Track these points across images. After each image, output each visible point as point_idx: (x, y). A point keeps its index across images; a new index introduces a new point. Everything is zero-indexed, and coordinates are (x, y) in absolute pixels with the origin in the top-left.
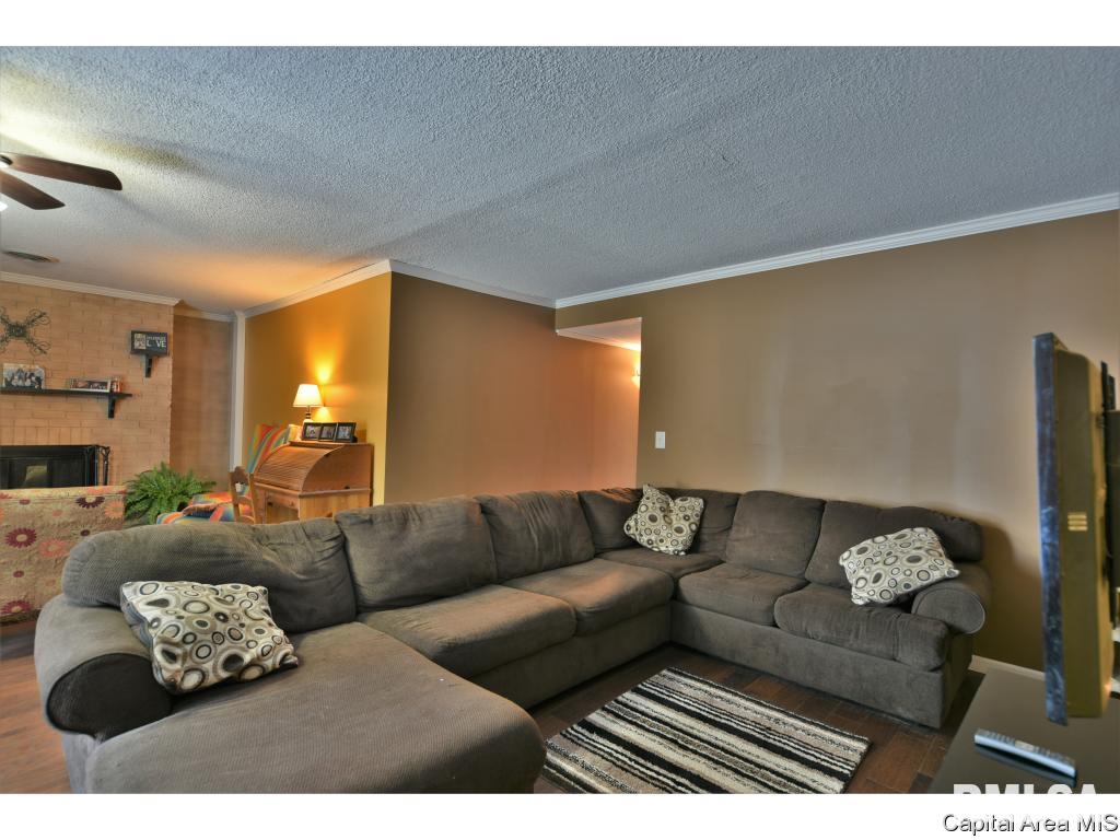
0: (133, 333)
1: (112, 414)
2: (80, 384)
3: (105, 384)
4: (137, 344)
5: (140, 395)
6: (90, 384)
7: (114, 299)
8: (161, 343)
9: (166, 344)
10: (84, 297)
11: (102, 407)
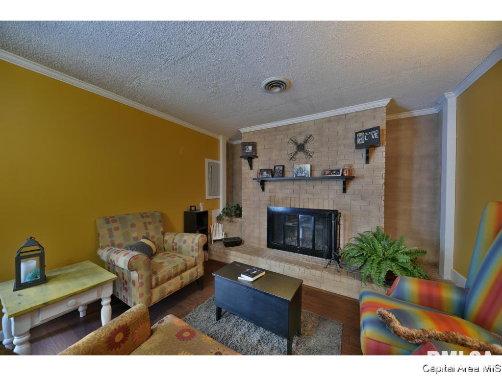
0: (356, 133)
1: (344, 190)
2: (327, 173)
3: (338, 171)
4: (358, 141)
5: (363, 177)
6: (332, 171)
7: (345, 115)
8: (375, 135)
9: (379, 135)
10: (329, 120)
11: (338, 186)
